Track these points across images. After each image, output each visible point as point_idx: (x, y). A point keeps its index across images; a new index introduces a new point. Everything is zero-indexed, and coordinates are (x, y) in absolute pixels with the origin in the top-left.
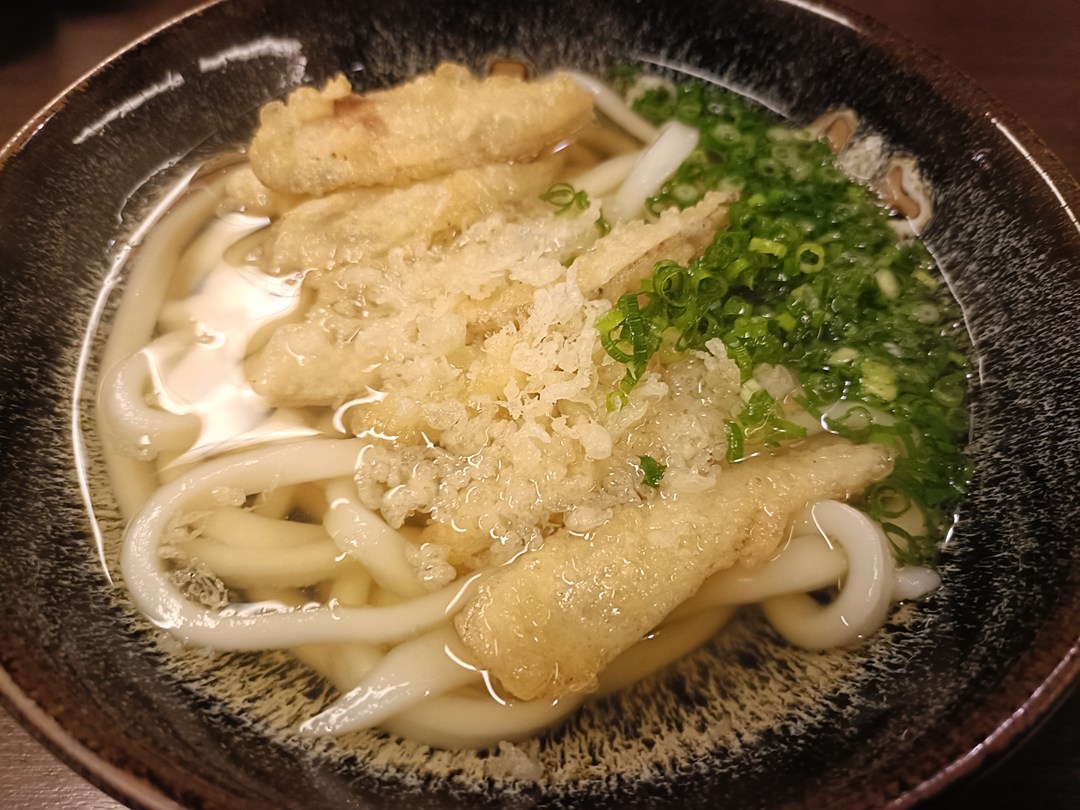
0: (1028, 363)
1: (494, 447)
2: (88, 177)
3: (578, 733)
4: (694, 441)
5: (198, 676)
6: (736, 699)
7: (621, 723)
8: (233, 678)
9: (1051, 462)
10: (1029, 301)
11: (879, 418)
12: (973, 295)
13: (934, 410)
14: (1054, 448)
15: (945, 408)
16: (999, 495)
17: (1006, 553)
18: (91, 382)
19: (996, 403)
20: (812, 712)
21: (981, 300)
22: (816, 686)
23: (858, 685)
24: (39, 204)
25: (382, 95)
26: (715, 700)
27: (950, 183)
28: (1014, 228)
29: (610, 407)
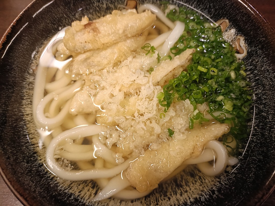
0: (267, 103)
1: (133, 128)
2: (21, 50)
3: (154, 195)
4: (181, 125)
5: (67, 188)
6: (189, 186)
7: (163, 192)
8: (75, 186)
9: (269, 134)
10: (269, 86)
11: (228, 116)
12: (255, 79)
13: (241, 113)
14: (270, 131)
15: (245, 112)
16: (255, 139)
17: (255, 158)
18: (31, 108)
19: (257, 112)
20: (206, 194)
21: (257, 82)
22: (208, 186)
23: (217, 188)
24: (10, 62)
25: (97, 20)
26: (184, 186)
27: (252, 46)
28: (268, 64)
29: (161, 118)
